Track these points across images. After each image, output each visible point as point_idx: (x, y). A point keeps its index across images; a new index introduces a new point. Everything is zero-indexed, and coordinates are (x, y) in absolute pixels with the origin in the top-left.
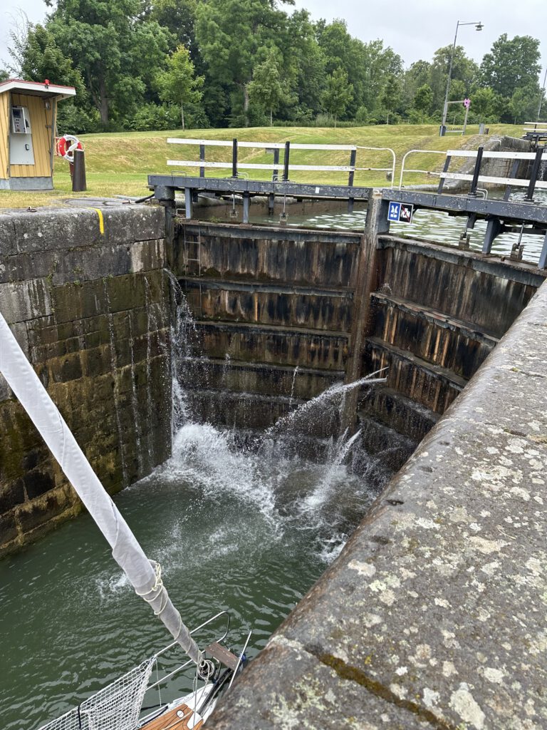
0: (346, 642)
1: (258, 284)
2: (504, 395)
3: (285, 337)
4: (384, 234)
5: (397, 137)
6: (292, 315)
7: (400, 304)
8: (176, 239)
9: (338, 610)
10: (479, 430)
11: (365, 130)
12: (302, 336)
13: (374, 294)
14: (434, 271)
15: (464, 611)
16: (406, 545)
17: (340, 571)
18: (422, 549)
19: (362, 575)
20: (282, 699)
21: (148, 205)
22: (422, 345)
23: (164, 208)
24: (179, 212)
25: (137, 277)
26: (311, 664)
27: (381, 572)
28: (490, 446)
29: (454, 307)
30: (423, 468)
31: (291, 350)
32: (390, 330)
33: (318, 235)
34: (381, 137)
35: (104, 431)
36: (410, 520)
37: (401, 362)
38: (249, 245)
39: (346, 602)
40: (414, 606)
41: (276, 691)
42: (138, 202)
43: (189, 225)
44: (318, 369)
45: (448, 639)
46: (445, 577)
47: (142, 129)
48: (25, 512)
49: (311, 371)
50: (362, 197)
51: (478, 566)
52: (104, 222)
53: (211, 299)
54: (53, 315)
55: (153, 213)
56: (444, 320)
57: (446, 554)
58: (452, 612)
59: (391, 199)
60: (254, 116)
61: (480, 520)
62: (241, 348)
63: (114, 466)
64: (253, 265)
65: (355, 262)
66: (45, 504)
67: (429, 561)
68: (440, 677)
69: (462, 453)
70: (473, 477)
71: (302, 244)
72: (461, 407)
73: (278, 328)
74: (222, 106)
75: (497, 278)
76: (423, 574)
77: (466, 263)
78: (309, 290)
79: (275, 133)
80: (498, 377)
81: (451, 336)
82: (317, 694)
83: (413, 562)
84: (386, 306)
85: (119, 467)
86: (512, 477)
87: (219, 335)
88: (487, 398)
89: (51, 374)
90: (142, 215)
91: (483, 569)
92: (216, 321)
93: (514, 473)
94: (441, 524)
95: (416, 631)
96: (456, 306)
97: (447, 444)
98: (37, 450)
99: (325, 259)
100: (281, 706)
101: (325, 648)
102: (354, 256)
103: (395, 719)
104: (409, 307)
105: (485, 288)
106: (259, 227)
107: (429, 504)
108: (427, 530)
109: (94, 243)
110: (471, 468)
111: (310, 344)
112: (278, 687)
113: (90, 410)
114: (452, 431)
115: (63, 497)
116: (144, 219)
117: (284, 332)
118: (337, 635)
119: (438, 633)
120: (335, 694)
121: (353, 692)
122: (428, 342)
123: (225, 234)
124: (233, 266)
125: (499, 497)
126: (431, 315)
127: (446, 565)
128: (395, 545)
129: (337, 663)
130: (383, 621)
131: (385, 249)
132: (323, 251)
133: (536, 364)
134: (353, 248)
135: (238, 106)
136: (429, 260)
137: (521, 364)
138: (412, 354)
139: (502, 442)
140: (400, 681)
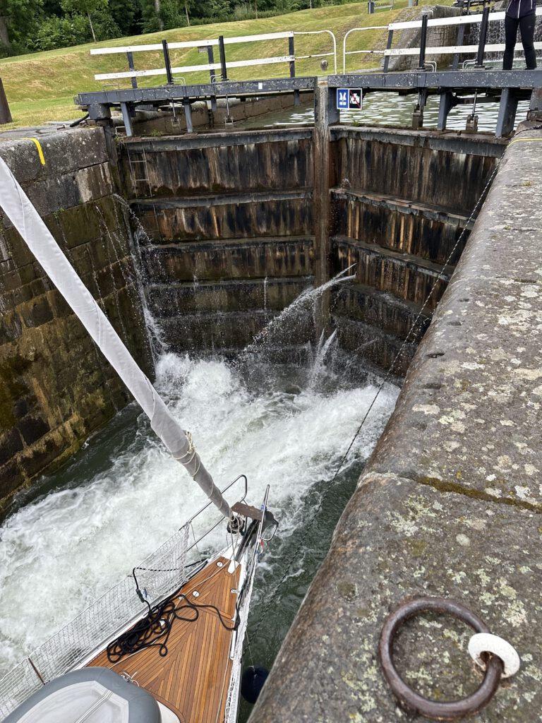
0: (435, 465)
1: (213, 196)
2: (505, 251)
3: (250, 248)
4: (335, 124)
5: (325, 21)
6: (253, 225)
7: (362, 196)
8: (120, 161)
9: (418, 443)
10: (492, 284)
11: (289, 18)
12: (266, 246)
13: (332, 190)
14: (391, 156)
15: (529, 426)
16: (459, 385)
17: (406, 415)
18: (474, 386)
19: (429, 414)
20: (397, 514)
21: (84, 127)
22: (387, 235)
23: (101, 128)
24: (119, 130)
25: (88, 207)
26: (411, 486)
27: (445, 409)
28: (507, 295)
29: (415, 191)
30: (452, 324)
31: (257, 262)
32: (354, 224)
33: (267, 135)
34: (309, 23)
35: (86, 369)
36: (455, 365)
37: (368, 257)
38: (197, 156)
39: (423, 436)
40: (484, 429)
41: (389, 509)
42: (72, 126)
43: (131, 143)
44: (287, 277)
45: (522, 449)
46: (503, 404)
47: (49, 48)
48: (26, 458)
49: (280, 280)
50: (308, 88)
51: (528, 391)
52: (43, 153)
53: (168, 220)
54: (11, 259)
55: (92, 135)
56: (407, 206)
57: (498, 386)
58: (518, 428)
59: (338, 85)
60: (167, 16)
61: (517, 355)
62: (207, 267)
63: (104, 402)
64: (205, 177)
65: (309, 159)
66: (44, 448)
67: (485, 393)
68: (525, 476)
69: (483, 306)
70: (500, 322)
71: (252, 146)
72: (468, 267)
73: (242, 241)
74: (130, 10)
75: (455, 154)
76: (483, 405)
77: (422, 144)
78: (266, 196)
79: (195, 33)
80: (494, 237)
81: (415, 221)
82: (425, 506)
83: (471, 397)
84: (346, 201)
85: (109, 402)
86: (535, 317)
87: (183, 257)
88: (490, 256)
89: (22, 321)
90: (80, 139)
91: (534, 392)
92: (177, 242)
93: (535, 313)
94: (485, 364)
95: (493, 447)
96: (417, 190)
97: (467, 300)
98: (25, 397)
99: (278, 160)
100: (398, 519)
101: (419, 472)
102: (307, 152)
103: (498, 512)
104: (371, 197)
105: (443, 168)
106: (205, 135)
107: (468, 351)
108: (474, 371)
109: (38, 176)
110: (496, 316)
111: (276, 252)
112: (390, 507)
113: (68, 351)
114: (468, 289)
115: (60, 438)
116: (84, 143)
117: (248, 244)
118: (425, 462)
119: (512, 445)
120: (441, 504)
121: (456, 500)
122: (393, 231)
123: (170, 148)
124: (184, 180)
125: (528, 335)
126: (392, 203)
127: (501, 395)
128: (448, 388)
129: (434, 482)
130: (461, 445)
131: (337, 141)
132: (275, 152)
133: (525, 220)
134: (305, 144)
135: (149, 7)
136: (385, 145)
137: (512, 222)
138: (378, 246)
139: (516, 291)
140: (493, 485)
